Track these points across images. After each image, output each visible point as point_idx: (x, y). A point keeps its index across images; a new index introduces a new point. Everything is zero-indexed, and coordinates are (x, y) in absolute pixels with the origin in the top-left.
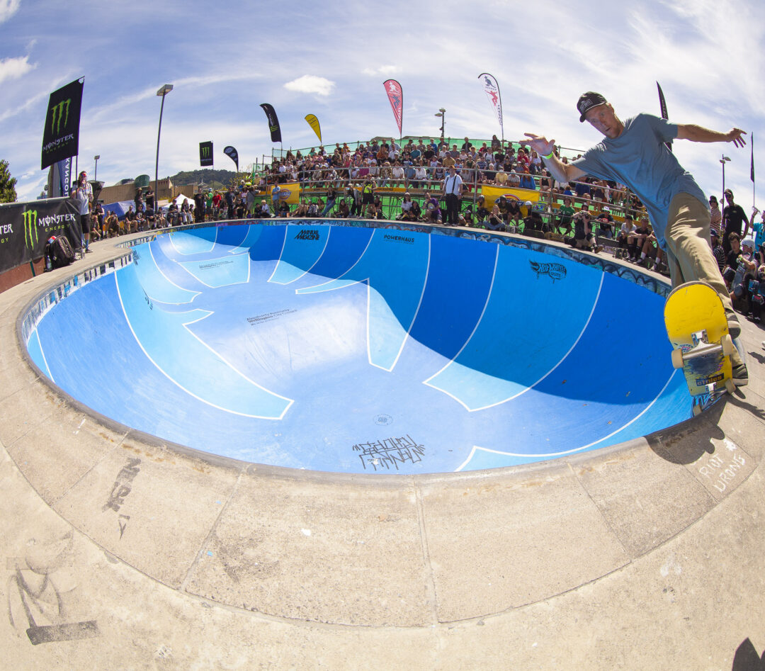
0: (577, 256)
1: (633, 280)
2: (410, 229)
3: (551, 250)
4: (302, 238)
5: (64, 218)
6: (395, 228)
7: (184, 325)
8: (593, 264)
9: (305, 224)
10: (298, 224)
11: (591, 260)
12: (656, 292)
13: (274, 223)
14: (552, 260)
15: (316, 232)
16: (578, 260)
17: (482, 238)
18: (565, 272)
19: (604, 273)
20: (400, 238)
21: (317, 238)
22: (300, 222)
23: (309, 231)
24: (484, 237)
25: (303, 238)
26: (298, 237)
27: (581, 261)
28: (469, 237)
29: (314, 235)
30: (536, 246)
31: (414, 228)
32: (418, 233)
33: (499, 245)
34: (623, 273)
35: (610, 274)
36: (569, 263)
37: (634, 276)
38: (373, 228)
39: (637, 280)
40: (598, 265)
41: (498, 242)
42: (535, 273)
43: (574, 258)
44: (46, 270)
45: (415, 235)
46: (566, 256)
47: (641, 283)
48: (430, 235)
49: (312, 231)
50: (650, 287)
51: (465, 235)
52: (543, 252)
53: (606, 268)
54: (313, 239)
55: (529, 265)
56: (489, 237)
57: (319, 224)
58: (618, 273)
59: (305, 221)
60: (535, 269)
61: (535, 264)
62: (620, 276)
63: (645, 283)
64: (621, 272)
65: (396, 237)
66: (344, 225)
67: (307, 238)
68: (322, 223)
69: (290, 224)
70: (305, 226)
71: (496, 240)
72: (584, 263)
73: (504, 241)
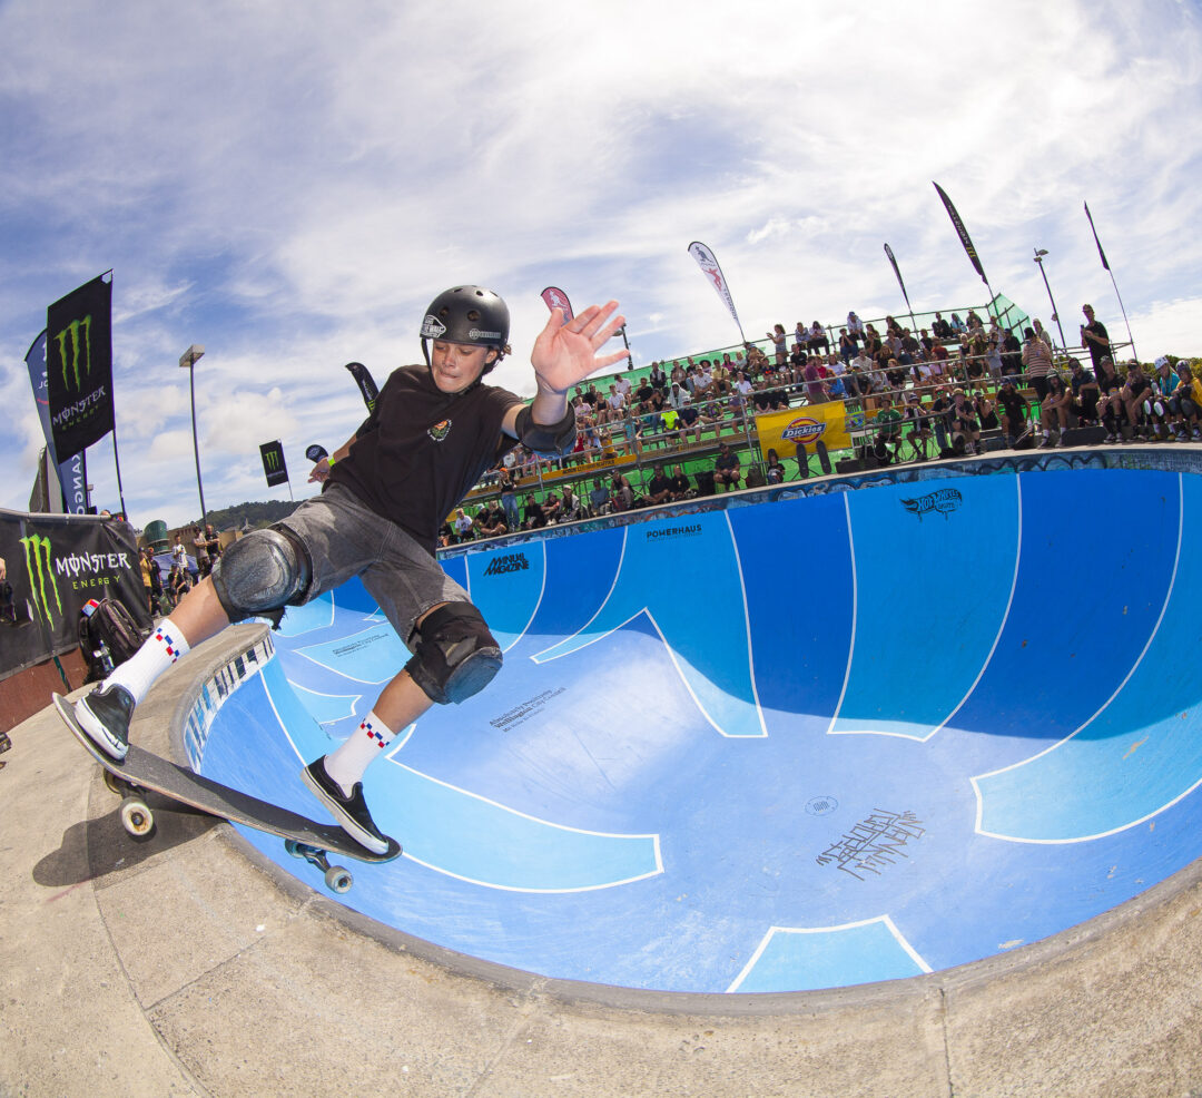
0: (970, 467)
1: (1065, 467)
2: (688, 510)
3: (928, 473)
4: (498, 571)
6: (661, 516)
8: (997, 469)
9: (496, 548)
10: (484, 549)
11: (994, 465)
12: (1105, 467)
14: (933, 487)
15: (521, 556)
16: (973, 472)
17: (816, 491)
18: (960, 495)
19: (1018, 475)
20: (675, 531)
21: (525, 568)
22: (487, 546)
23: (506, 558)
24: (819, 489)
25: (500, 572)
26: (489, 571)
27: (979, 473)
28: (794, 496)
29: (519, 562)
30: (904, 476)
31: (696, 508)
32: (706, 514)
33: (845, 493)
34: (1047, 463)
35: (1028, 473)
36: (961, 482)
37: (1065, 460)
38: (623, 526)
39: (1071, 464)
40: (1005, 467)
41: (844, 489)
42: (915, 515)
43: (967, 471)
45: (698, 518)
46: (953, 473)
47: (1080, 466)
48: (726, 512)
49: (512, 557)
50: (1096, 464)
51: (785, 494)
52: (917, 479)
53: (1020, 467)
54: (518, 569)
55: (902, 507)
56: (827, 485)
57: (521, 542)
58: (1039, 466)
60: (912, 509)
61: (911, 502)
62: (1044, 469)
63: (1085, 462)
64: (1043, 464)
65: (668, 531)
66: (568, 532)
67: (507, 569)
68: (528, 539)
69: (470, 552)
70: (498, 552)
71: (839, 486)
72: (984, 474)
73: (852, 485)
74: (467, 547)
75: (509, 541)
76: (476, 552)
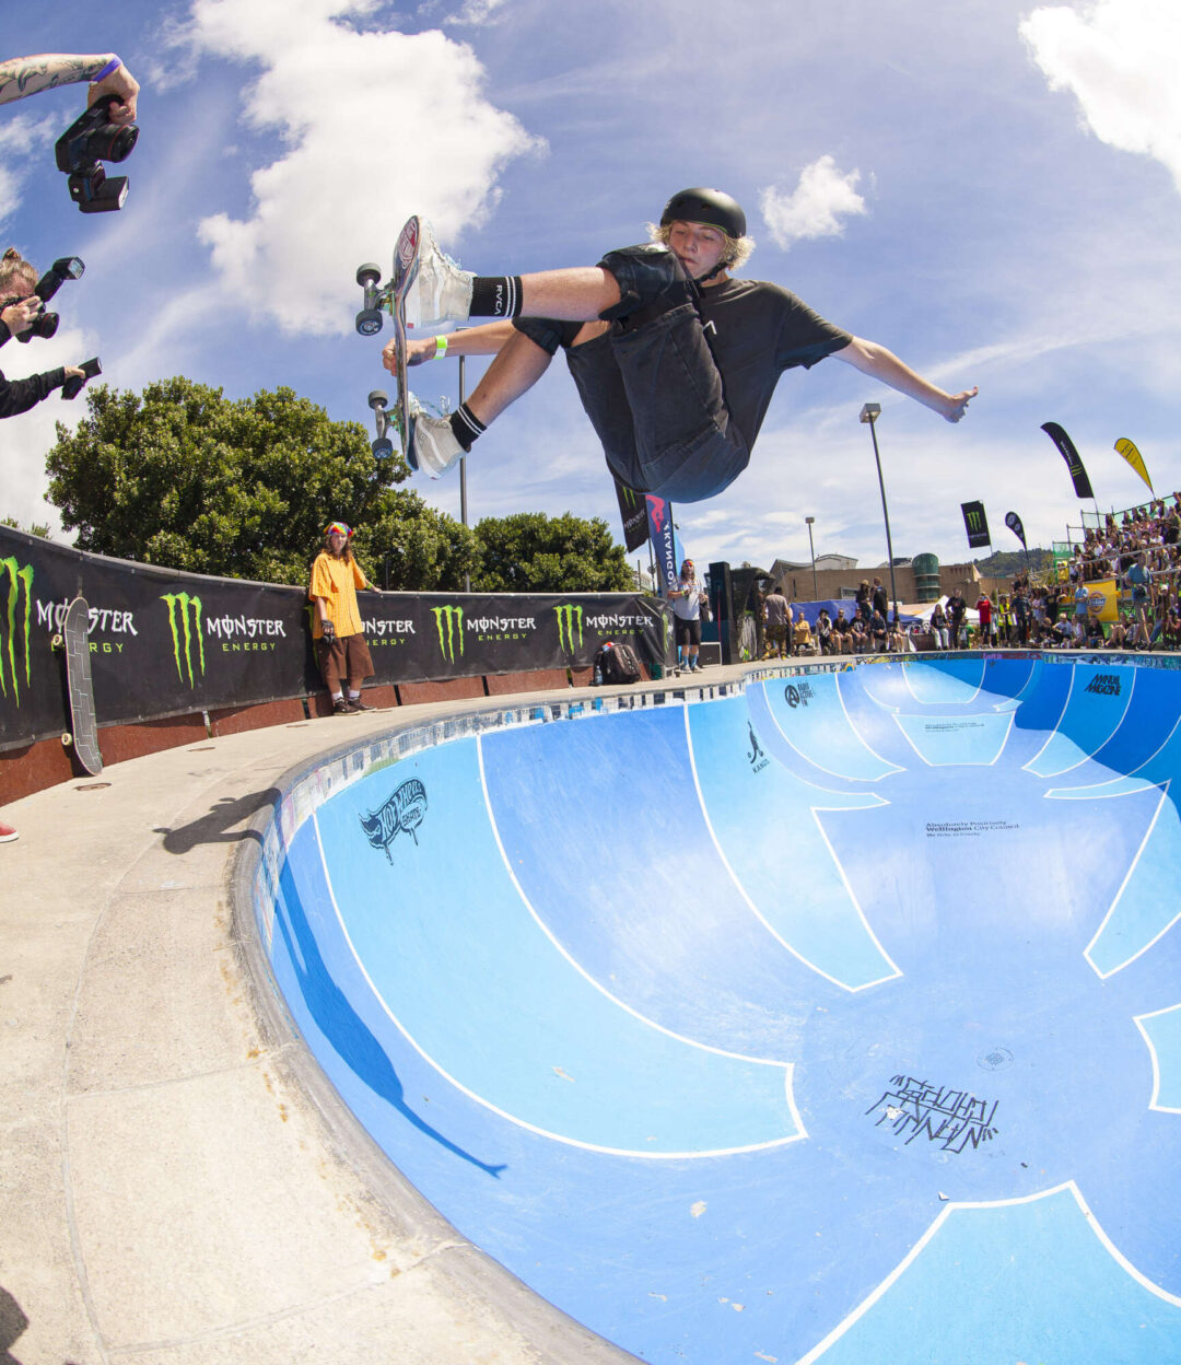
4: (1096, 690)
5: (633, 621)
7: (813, 809)
9: (1101, 663)
10: (1091, 662)
13: (1055, 659)
21: (1117, 693)
22: (1095, 658)
23: (1106, 677)
25: (1098, 692)
26: (1090, 688)
29: (1113, 686)
44: (594, 683)
49: (1110, 677)
54: (1111, 692)
57: (1120, 663)
59: (1101, 655)
67: (1103, 691)
69: (1079, 662)
70: (1102, 669)
74: (1078, 654)
75: (1112, 658)
76: (1085, 663)
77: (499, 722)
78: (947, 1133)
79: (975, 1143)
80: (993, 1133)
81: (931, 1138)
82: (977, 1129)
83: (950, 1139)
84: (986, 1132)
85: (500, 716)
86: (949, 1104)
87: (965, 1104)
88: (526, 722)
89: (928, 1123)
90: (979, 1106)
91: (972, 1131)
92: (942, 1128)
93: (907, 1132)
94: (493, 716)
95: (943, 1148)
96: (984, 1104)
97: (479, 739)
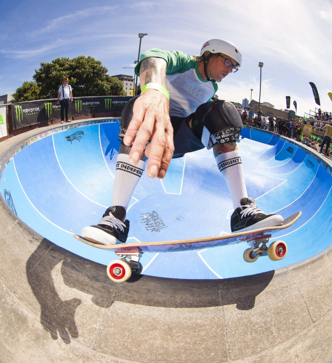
74: (286, 139)
76: (287, 142)
77: (105, 122)
78: (151, 225)
79: (153, 230)
80: (158, 231)
81: (146, 225)
82: (157, 228)
83: (149, 227)
84: (157, 230)
85: (105, 121)
86: (157, 221)
87: (160, 223)
88: (112, 122)
89: (149, 222)
90: (163, 225)
91: (155, 228)
92: (150, 224)
93: (143, 221)
94: (104, 121)
95: (146, 228)
96: (164, 225)
97: (99, 124)
